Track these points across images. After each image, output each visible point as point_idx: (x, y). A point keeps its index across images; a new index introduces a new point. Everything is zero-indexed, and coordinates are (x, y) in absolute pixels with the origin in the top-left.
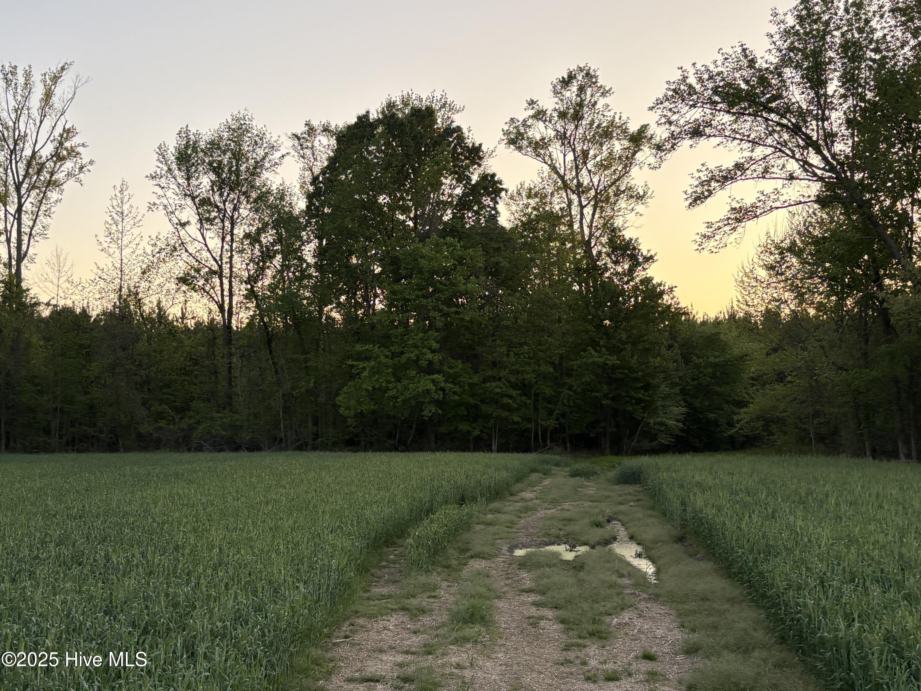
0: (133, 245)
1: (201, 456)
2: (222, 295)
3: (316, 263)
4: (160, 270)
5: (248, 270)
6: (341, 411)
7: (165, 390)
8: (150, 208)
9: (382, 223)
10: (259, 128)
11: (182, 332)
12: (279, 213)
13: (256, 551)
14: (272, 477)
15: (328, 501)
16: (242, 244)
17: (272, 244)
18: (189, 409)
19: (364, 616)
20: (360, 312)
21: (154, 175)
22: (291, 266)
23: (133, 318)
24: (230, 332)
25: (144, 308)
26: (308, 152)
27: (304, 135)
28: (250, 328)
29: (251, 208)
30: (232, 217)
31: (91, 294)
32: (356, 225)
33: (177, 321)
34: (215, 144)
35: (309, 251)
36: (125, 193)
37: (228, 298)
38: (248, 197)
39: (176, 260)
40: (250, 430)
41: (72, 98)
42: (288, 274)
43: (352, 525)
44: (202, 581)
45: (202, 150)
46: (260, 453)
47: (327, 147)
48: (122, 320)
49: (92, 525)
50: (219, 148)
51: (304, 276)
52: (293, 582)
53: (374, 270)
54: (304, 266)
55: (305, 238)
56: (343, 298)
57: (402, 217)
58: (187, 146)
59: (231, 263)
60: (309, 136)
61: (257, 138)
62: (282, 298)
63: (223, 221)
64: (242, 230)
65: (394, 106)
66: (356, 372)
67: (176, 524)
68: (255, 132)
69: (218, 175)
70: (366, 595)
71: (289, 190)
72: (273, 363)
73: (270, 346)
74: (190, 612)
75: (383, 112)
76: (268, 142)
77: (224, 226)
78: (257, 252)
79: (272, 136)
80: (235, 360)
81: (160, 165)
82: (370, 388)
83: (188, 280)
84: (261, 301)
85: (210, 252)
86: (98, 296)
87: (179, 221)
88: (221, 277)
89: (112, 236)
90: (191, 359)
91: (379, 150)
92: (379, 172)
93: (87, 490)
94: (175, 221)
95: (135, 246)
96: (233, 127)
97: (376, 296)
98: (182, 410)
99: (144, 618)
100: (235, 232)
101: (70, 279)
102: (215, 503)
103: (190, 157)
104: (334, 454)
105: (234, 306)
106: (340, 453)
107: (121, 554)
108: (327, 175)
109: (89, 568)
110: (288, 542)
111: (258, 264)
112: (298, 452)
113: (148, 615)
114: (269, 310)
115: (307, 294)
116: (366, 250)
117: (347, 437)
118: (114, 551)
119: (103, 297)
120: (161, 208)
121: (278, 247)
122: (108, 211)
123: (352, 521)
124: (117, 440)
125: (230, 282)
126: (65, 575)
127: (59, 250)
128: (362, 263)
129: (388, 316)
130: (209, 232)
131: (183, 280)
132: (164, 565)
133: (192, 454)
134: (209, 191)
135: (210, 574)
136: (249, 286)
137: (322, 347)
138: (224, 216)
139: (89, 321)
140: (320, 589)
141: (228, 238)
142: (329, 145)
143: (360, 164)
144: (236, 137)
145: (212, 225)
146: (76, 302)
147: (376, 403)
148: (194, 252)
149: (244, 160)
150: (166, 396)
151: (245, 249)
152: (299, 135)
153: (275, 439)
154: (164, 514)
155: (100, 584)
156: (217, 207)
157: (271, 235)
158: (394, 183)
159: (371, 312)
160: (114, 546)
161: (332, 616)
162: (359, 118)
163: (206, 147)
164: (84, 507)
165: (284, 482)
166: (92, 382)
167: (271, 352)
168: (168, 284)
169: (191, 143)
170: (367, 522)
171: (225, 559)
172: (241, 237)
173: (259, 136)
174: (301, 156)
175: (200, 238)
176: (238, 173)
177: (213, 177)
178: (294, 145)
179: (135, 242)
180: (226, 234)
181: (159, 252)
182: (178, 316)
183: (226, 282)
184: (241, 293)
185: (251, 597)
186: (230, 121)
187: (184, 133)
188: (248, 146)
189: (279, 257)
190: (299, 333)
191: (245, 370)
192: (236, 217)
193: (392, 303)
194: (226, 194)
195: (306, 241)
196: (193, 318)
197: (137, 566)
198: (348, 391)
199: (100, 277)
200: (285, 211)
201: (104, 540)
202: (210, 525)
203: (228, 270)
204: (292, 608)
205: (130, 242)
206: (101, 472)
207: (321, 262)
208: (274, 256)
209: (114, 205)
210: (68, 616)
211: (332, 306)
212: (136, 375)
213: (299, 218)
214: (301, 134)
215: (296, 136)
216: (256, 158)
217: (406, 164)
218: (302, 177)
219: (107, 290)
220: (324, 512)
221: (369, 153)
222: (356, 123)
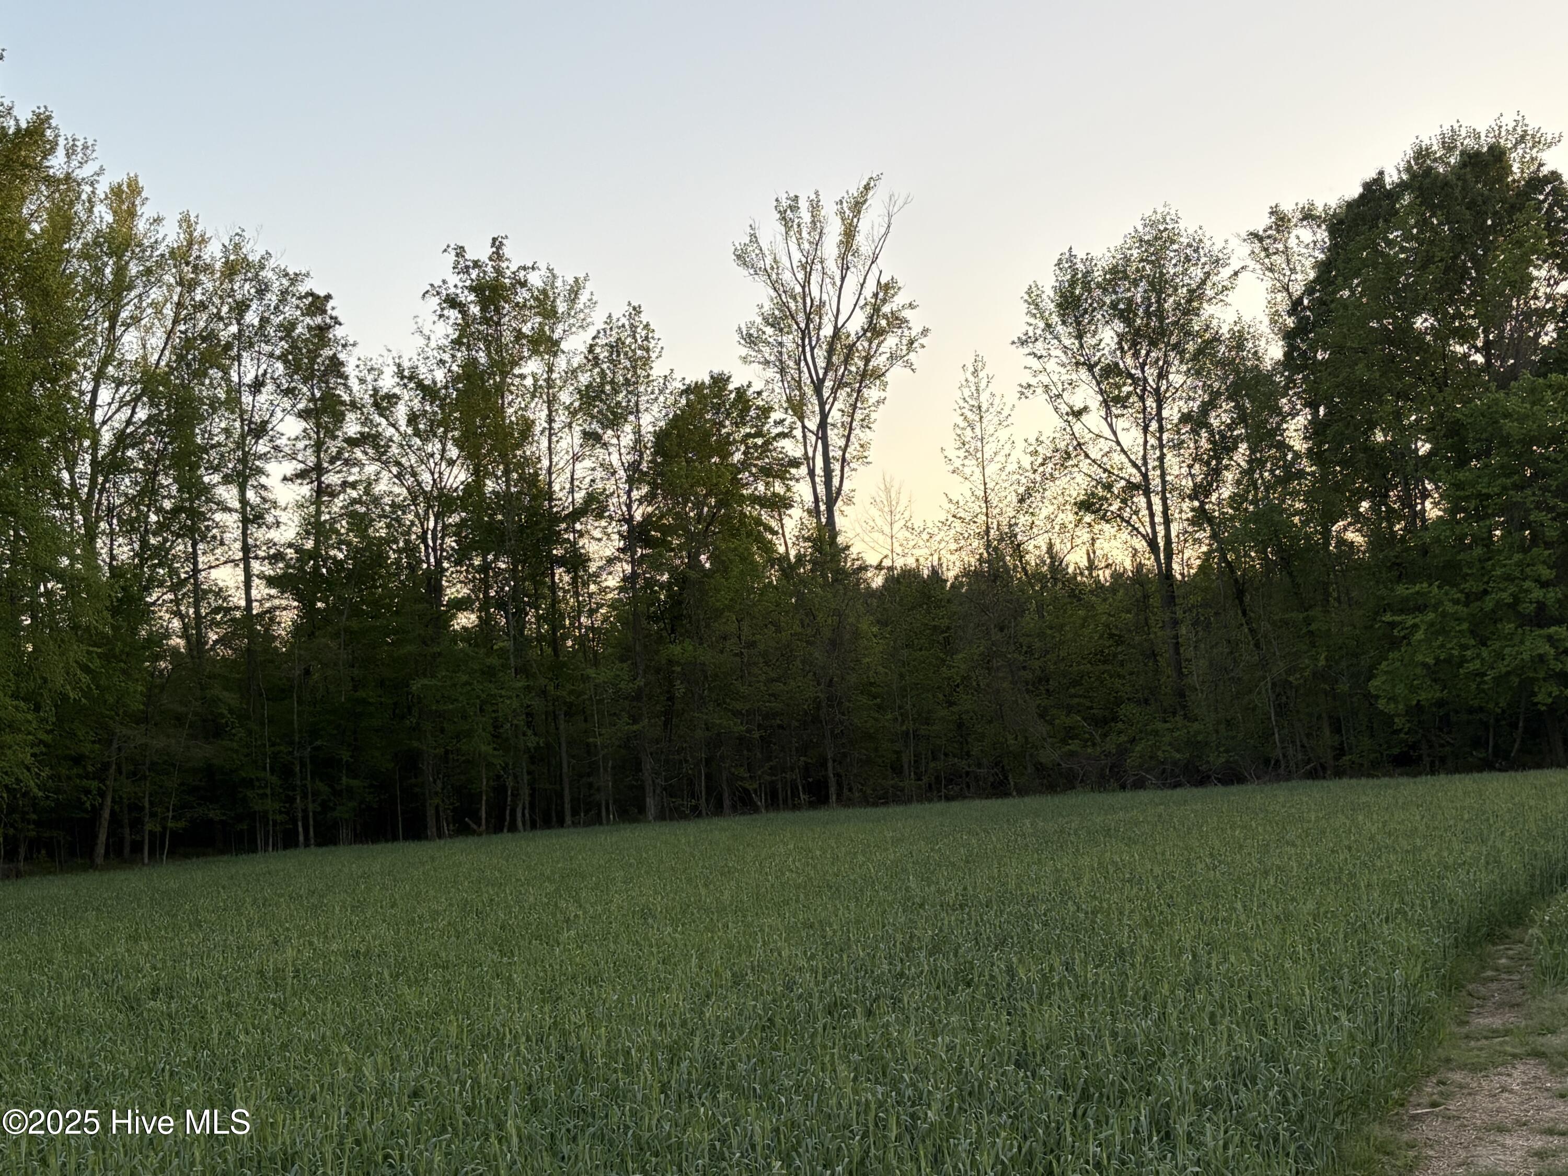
0: (1001, 458)
1: (1143, 796)
2: (1153, 524)
3: (1309, 450)
4: (1047, 494)
5: (1193, 476)
6: (1381, 704)
7: (1072, 691)
8: (1022, 393)
9: (1424, 363)
10: (1190, 231)
11: (1091, 592)
12: (1237, 372)
13: (1255, 956)
14: (1268, 828)
15: (1374, 865)
16: (1178, 432)
17: (1230, 427)
18: (1115, 719)
19: (1462, 1067)
20: (1398, 527)
21: (1024, 338)
22: (1266, 461)
23: (1012, 577)
24: (1172, 585)
25: (1027, 557)
26: (1279, 260)
27: (1270, 232)
28: (1205, 573)
29: (1189, 370)
30: (1157, 390)
31: (943, 544)
32: (1377, 375)
33: (1082, 574)
34: (1118, 272)
35: (1296, 430)
36: (981, 374)
37: (1162, 527)
38: (1182, 353)
39: (1071, 473)
40: (1222, 749)
41: (886, 234)
42: (1261, 476)
43: (1423, 907)
44: (1170, 1009)
45: (1099, 285)
46: (1243, 787)
47: (1312, 245)
48: (994, 581)
49: (982, 920)
50: (1126, 277)
51: (1291, 474)
52: (1328, 1010)
53: (1417, 450)
54: (1289, 457)
55: (1286, 409)
56: (1365, 505)
57: (1460, 349)
58: (1073, 283)
59: (1162, 466)
60: (1278, 231)
61: (1188, 251)
62: (1256, 517)
63: (1142, 399)
64: (1176, 409)
65: (1428, 155)
66: (1402, 634)
67: (1115, 916)
68: (1185, 241)
69: (1128, 322)
70: (1465, 1030)
71: (1251, 330)
72: (1251, 630)
73: (1241, 602)
74: (1155, 1063)
75: (1409, 169)
76: (1209, 254)
77: (1145, 408)
78: (1204, 444)
79: (1215, 241)
80: (1183, 631)
81: (1032, 321)
82: (1430, 661)
83: (1094, 504)
84: (1219, 525)
85: (1125, 453)
86: (953, 546)
87: (1071, 408)
88: (1147, 493)
89: (967, 446)
90: (1111, 636)
91: (1408, 237)
92: (1411, 275)
93: (968, 862)
94: (1064, 409)
95: (1003, 459)
96: (1146, 238)
97: (1425, 495)
98: (1105, 721)
99: (1081, 1073)
100: (1165, 413)
101: (909, 524)
102: (1177, 875)
103: (1079, 300)
104: (1376, 781)
105: (1174, 539)
106: (1386, 780)
107: (1033, 967)
108: (1318, 294)
109: (983, 988)
110: (1310, 940)
111: (1208, 463)
112: (1309, 782)
113: (1086, 1068)
114: (1236, 540)
115: (1299, 505)
116: (1398, 415)
117: (1396, 751)
118: (1020, 961)
119: (961, 548)
120: (1040, 390)
121: (1240, 431)
122: (957, 407)
123: (1423, 899)
124: (1006, 778)
125: (1164, 500)
126: (948, 1003)
127: (887, 479)
128: (1394, 440)
129: (1452, 530)
130: (1120, 420)
131: (1086, 505)
132: (1103, 983)
133: (1128, 795)
134: (1115, 351)
135: (1182, 997)
136: (1196, 504)
137: (1335, 595)
138: (1144, 390)
139: (944, 588)
140: (1377, 1020)
141: (1154, 426)
142: (1315, 242)
143: (1375, 266)
144: (1152, 254)
145: (1125, 407)
146: (922, 560)
147: (1445, 687)
148: (1099, 457)
149: (1170, 291)
150: (1076, 700)
151: (1183, 442)
152: (1261, 233)
153: (1267, 761)
154: (1095, 897)
155: (1005, 1018)
156: (1130, 376)
157: (1225, 411)
158: (1440, 291)
159: (1419, 523)
160: (1020, 953)
161: (1405, 1068)
162: (1367, 186)
163: (1105, 279)
164: (965, 889)
165: (1290, 836)
166: (958, 686)
167: (1244, 613)
168: (1061, 515)
169: (1080, 276)
170: (1451, 901)
171: (1205, 972)
172: (1175, 421)
173: (1191, 246)
174: (1267, 269)
175: (1107, 433)
176: (1160, 314)
177: (1119, 326)
178: (1253, 252)
179: (1003, 453)
180: (1150, 421)
181: (1043, 464)
182: (1082, 565)
183: (1156, 500)
184: (1184, 516)
185: (1256, 1036)
186: (1140, 228)
187: (1067, 262)
188: (1175, 265)
189: (1243, 447)
190: (1290, 574)
191: (1203, 646)
192: (1163, 388)
193: (1456, 505)
194: (1143, 352)
195: (1289, 414)
196: (1107, 567)
197: (1060, 985)
198: (1390, 669)
199: (954, 516)
200: (1247, 370)
201: (1003, 942)
202: (1173, 914)
203: (1158, 481)
204: (1331, 1055)
205: (995, 454)
206: (985, 831)
207: (1319, 447)
208: (1236, 448)
209: (966, 396)
210: (959, 1070)
211: (1345, 522)
212: (1024, 668)
213: (1272, 375)
214: (1265, 231)
215: (1255, 235)
216: (1189, 285)
217: (1461, 253)
218: (1272, 303)
219: (966, 535)
220: (1369, 885)
221: (1390, 243)
222: (1362, 196)
